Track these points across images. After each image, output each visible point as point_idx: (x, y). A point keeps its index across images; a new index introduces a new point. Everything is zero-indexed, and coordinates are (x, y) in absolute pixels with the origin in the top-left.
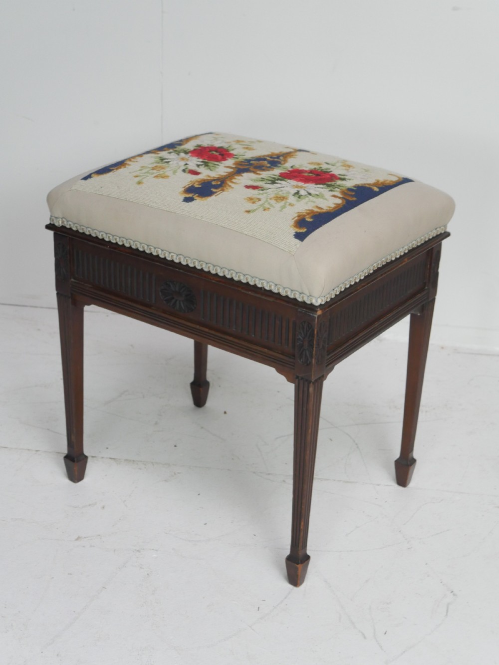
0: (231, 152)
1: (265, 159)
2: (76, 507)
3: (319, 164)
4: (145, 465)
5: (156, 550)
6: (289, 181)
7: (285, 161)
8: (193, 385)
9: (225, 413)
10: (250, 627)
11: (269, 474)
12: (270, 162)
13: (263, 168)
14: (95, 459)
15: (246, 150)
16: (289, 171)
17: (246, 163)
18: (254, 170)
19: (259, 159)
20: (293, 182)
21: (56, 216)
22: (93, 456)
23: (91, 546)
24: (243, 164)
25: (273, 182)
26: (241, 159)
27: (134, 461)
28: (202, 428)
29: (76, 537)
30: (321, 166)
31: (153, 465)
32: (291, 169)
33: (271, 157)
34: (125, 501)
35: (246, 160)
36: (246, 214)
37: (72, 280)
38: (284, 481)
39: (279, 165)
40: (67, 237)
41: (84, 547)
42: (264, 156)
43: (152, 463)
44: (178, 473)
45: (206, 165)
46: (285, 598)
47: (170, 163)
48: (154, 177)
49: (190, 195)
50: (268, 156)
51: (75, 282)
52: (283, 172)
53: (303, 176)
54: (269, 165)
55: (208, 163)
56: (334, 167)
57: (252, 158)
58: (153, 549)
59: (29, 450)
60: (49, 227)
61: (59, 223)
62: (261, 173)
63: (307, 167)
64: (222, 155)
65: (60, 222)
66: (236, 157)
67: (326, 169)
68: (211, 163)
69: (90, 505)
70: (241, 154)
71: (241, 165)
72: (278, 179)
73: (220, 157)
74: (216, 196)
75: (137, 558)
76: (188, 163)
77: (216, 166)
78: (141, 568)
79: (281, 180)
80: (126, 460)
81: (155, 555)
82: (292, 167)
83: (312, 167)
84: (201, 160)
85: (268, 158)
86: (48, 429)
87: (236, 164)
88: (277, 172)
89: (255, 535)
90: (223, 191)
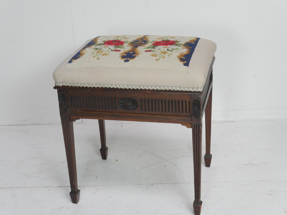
2: (55, 210)
4: (84, 187)
8: (101, 150)
9: (117, 160)
11: (140, 184)
14: (61, 187)
15: (126, 39)
19: (136, 41)
21: (59, 82)
25: (154, 48)
28: (107, 168)
32: (154, 42)
36: (157, 61)
37: (69, 110)
38: (147, 187)
40: (65, 90)
43: (87, 186)
44: (100, 189)
47: (102, 49)
48: (103, 55)
49: (126, 59)
51: (71, 110)
59: (30, 187)
60: (55, 88)
61: (60, 85)
65: (62, 84)
66: (126, 42)
69: (61, 208)
74: (137, 57)
86: (38, 177)
87: (129, 44)
90: (138, 55)
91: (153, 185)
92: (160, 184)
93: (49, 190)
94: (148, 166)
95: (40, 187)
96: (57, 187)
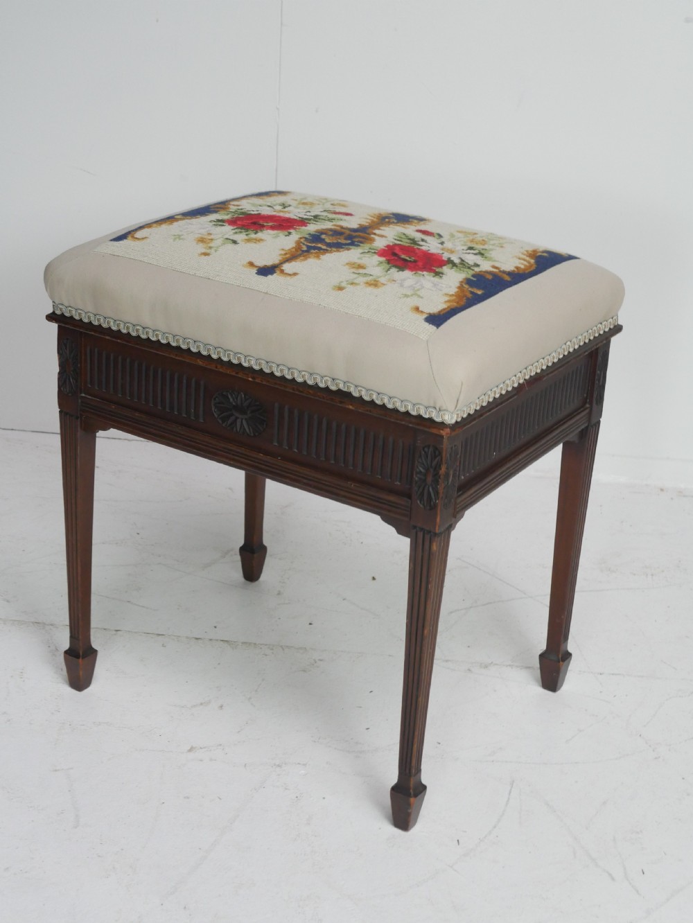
0: (382, 259)
1: (329, 245)
2: (183, 707)
3: (249, 240)
4: (272, 649)
5: (305, 765)
6: (295, 218)
7: (298, 243)
8: (243, 550)
9: (374, 578)
10: (451, 867)
11: (447, 661)
12: (322, 241)
13: (331, 233)
14: (200, 641)
15: (359, 262)
16: (295, 229)
17: (357, 240)
18: (343, 230)
19: (338, 246)
20: (292, 216)
22: (197, 637)
23: (211, 760)
24: (360, 239)
25: (316, 217)
26: (366, 247)
27: (255, 644)
28: (344, 599)
29: (189, 748)
30: (246, 237)
31: (283, 650)
32: (291, 231)
33: (320, 249)
34: (250, 698)
35: (358, 246)
38: (469, 670)
39: (307, 236)
40: (77, 331)
41: (201, 761)
42: (331, 252)
43: (281, 646)
44: (320, 661)
45: (413, 241)
46: (495, 827)
47: (465, 248)
50: (325, 251)
52: (304, 228)
53: (275, 221)
54: (323, 236)
55: (411, 243)
56: (227, 236)
57: (348, 249)
58: (299, 764)
59: (105, 629)
60: (51, 317)
62: (333, 227)
63: (267, 235)
64: (395, 254)
66: (373, 251)
67: (241, 232)
68: (405, 243)
69: (201, 704)
70: (367, 255)
71: (363, 238)
72: (310, 220)
73: (397, 250)
75: (279, 775)
76: (440, 245)
77: (396, 238)
78: (286, 789)
79: (306, 219)
80: (243, 643)
81: (303, 772)
82: (290, 233)
83: (260, 235)
84: (423, 248)
85: (324, 247)
87: (373, 240)
88: (312, 228)
89: (439, 743)
91: (486, 667)
92: (510, 666)
93: (163, 646)
94: (471, 607)
95: (136, 633)
96: (187, 638)
